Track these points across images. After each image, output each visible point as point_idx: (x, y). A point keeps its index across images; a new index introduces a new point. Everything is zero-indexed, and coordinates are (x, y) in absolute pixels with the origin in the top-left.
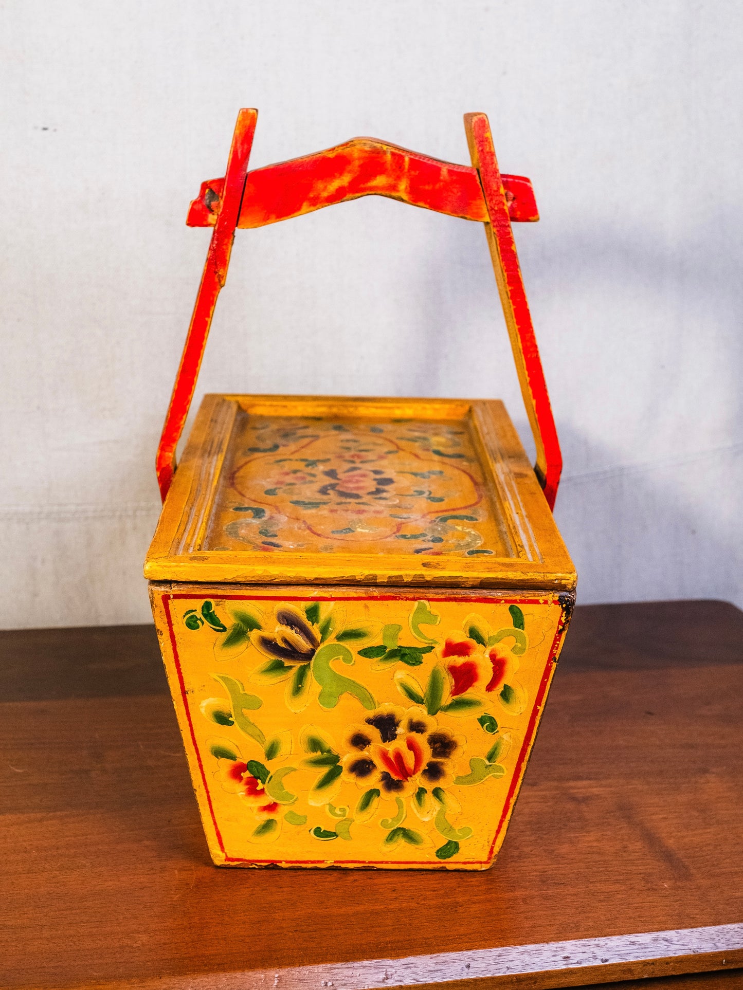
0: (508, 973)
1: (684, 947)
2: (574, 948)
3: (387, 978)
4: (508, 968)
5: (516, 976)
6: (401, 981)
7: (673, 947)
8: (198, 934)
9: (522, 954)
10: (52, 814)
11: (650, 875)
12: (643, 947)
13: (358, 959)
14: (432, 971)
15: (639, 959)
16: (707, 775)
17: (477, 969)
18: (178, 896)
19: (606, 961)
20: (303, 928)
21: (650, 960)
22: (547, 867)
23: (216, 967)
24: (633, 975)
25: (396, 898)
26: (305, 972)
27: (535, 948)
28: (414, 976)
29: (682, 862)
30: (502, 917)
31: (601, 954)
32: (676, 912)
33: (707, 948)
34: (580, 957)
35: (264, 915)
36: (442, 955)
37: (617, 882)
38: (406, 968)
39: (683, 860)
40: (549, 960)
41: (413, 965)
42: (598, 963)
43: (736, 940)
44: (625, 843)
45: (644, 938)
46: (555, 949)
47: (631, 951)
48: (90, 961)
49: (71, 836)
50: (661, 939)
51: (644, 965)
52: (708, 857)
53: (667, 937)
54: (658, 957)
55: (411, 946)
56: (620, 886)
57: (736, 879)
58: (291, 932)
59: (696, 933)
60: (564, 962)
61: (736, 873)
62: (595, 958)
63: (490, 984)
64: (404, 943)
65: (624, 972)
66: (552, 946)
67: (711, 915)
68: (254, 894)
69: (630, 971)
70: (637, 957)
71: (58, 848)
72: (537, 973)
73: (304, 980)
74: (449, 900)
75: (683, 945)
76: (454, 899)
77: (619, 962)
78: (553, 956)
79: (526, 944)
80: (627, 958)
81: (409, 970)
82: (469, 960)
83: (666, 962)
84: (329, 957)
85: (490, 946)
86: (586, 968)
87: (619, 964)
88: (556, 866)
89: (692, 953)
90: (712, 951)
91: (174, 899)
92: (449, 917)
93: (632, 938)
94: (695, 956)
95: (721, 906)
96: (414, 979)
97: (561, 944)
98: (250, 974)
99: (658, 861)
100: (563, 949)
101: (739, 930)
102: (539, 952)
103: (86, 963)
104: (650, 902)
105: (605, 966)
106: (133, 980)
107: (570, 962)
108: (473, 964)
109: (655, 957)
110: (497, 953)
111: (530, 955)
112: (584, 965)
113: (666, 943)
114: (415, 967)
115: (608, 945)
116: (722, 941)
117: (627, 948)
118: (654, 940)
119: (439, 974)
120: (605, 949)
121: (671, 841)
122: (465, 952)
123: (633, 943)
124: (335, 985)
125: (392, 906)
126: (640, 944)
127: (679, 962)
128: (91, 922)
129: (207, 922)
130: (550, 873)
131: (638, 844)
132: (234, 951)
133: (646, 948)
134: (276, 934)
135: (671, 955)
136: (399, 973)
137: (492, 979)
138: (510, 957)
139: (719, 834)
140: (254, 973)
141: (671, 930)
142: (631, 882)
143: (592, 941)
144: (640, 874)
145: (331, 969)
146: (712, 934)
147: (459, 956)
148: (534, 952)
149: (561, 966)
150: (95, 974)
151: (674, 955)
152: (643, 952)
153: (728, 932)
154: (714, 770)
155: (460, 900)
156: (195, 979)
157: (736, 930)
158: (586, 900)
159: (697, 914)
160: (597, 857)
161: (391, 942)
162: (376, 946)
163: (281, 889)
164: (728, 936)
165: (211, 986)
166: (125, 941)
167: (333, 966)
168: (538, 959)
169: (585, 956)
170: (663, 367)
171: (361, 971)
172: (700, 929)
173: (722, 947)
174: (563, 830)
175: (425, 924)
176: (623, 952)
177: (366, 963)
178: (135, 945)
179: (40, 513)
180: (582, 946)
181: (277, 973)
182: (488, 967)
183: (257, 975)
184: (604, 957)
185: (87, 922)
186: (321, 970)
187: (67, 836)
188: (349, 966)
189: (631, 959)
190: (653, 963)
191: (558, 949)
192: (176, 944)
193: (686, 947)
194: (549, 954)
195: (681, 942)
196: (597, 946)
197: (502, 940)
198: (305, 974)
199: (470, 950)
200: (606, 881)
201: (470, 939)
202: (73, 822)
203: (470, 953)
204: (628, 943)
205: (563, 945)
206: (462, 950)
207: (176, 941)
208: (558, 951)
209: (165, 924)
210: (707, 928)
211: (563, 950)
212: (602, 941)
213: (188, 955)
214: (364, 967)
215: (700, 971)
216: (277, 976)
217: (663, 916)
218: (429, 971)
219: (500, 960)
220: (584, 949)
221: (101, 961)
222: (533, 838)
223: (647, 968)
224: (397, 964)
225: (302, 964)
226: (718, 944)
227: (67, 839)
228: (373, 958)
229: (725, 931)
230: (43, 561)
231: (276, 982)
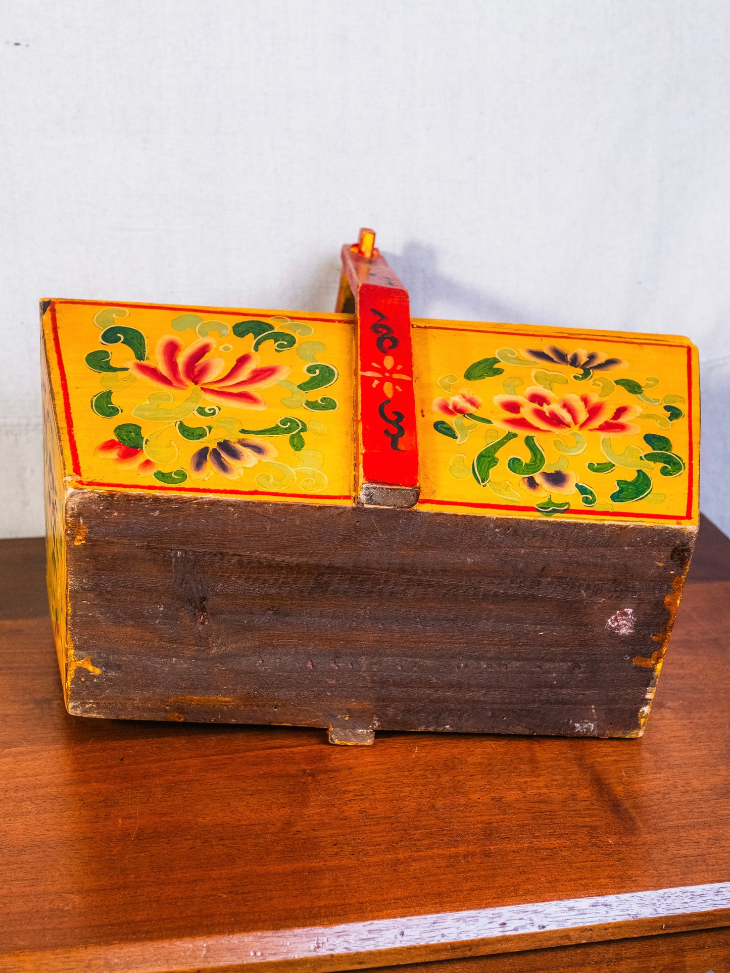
0: (443, 941)
1: (623, 913)
2: (511, 914)
3: (319, 947)
4: (443, 936)
5: (451, 944)
6: (332, 950)
7: (612, 913)
8: (131, 895)
9: (458, 921)
10: (7, 750)
11: (595, 828)
12: (582, 913)
13: (289, 927)
14: (364, 939)
15: (577, 926)
16: (663, 710)
17: (410, 937)
18: (118, 849)
19: (543, 927)
20: (238, 889)
21: (589, 926)
22: (493, 817)
23: (144, 935)
24: (571, 940)
25: (336, 854)
26: (234, 942)
27: (471, 915)
28: (346, 945)
29: (629, 813)
30: (442, 877)
31: (539, 920)
32: (618, 874)
33: (647, 913)
34: (518, 923)
35: (200, 873)
36: (376, 922)
37: (560, 836)
38: (338, 937)
39: (630, 811)
40: (484, 928)
41: (346, 933)
42: (535, 929)
43: (677, 905)
44: (574, 789)
45: (584, 903)
46: (492, 916)
47: (569, 917)
48: (18, 927)
49: (22, 777)
50: (600, 904)
51: (582, 932)
52: (656, 807)
53: (607, 903)
54: (596, 923)
55: (345, 911)
56: (565, 841)
57: (681, 834)
58: (225, 893)
59: (637, 898)
60: (501, 929)
61: (683, 827)
62: (532, 924)
63: (424, 952)
64: (338, 908)
65: (561, 938)
66: (489, 912)
67: (653, 877)
68: (193, 848)
69: (568, 937)
70: (575, 923)
71: (6, 791)
72: (471, 941)
73: (234, 949)
74: (390, 856)
75: (623, 911)
76: (394, 855)
77: (556, 928)
78: (489, 923)
79: (462, 910)
80: (565, 924)
81: (341, 939)
82: (403, 928)
83: (605, 928)
84: (260, 924)
85: (426, 913)
86: (522, 935)
87: (557, 931)
88: (502, 817)
89: (631, 918)
90: (652, 916)
91: (113, 853)
92: (387, 877)
93: (570, 903)
94: (634, 921)
95: (664, 867)
96: (346, 948)
97: (498, 910)
98: (178, 943)
99: (605, 811)
100: (500, 915)
101: (680, 894)
102: (475, 919)
103: (13, 929)
104: (592, 861)
105: (543, 933)
106: (58, 951)
107: (507, 929)
108: (406, 932)
109: (593, 924)
110: (432, 920)
111: (465, 922)
112: (521, 932)
113: (605, 908)
114: (347, 935)
115: (547, 911)
116: (663, 906)
117: (566, 914)
118: (593, 906)
119: (372, 942)
120: (542, 915)
121: (620, 788)
122: (399, 919)
123: (571, 909)
124: (265, 955)
125: (331, 864)
126: (579, 910)
127: (618, 927)
128: (26, 880)
129: (142, 881)
130: (495, 825)
131: (587, 791)
132: (165, 917)
133: (584, 914)
134: (209, 896)
135: (610, 920)
136: (331, 942)
137: (426, 947)
138: (446, 925)
139: (669, 780)
140: (181, 942)
141: (611, 894)
142: (577, 837)
143: (530, 907)
144: (586, 827)
145: (261, 937)
146: (653, 899)
147: (393, 923)
148: (470, 919)
149: (497, 933)
150: (21, 943)
151: (613, 921)
152: (581, 919)
153: (669, 897)
154: (670, 704)
155: (401, 856)
156: (121, 949)
157: (677, 895)
158: (528, 858)
159: (639, 876)
160: (543, 806)
161: (325, 907)
162: (310, 912)
163: (223, 842)
164: (669, 901)
165: (138, 956)
166: (57, 903)
167: (264, 935)
168: (474, 927)
169: (522, 923)
170: (640, 283)
171: (292, 939)
172: (640, 894)
173: (663, 912)
174: (513, 774)
175: (362, 885)
176: (561, 919)
177: (298, 931)
178: (66, 908)
179: (28, 425)
180: (519, 913)
181: (205, 942)
182: (422, 935)
183: (186, 945)
184: (541, 924)
185: (23, 880)
186: (251, 939)
187: (18, 777)
188: (280, 934)
189: (569, 925)
190: (591, 929)
191: (494, 916)
192: (107, 907)
193: (626, 913)
194: (486, 920)
195: (621, 907)
196: (535, 912)
197: (438, 905)
198: (234, 944)
199: (404, 917)
200: (550, 835)
201: (406, 904)
202: (27, 761)
203: (404, 920)
204: (567, 909)
205: (500, 911)
206: (397, 917)
207: (108, 903)
208: (495, 918)
209: (100, 883)
210: (648, 893)
211: (500, 917)
212: (540, 906)
213: (117, 921)
214: (295, 936)
215: (640, 935)
216: (205, 945)
217: (605, 879)
218: (362, 939)
219: (435, 928)
220: (522, 915)
221: (29, 927)
222: (482, 783)
223: (585, 934)
224: (329, 932)
225: (231, 932)
226: (658, 909)
227: (18, 780)
228: (304, 926)
229: (667, 895)
230: (32, 471)
231: (204, 952)
